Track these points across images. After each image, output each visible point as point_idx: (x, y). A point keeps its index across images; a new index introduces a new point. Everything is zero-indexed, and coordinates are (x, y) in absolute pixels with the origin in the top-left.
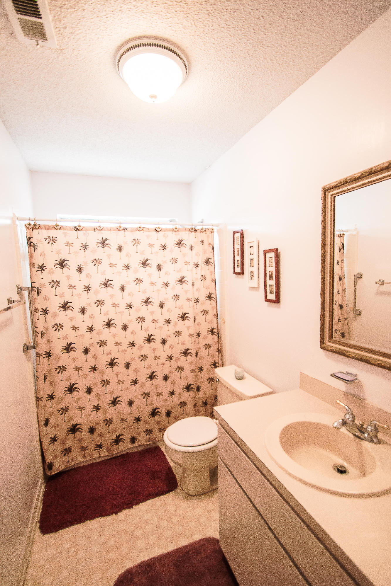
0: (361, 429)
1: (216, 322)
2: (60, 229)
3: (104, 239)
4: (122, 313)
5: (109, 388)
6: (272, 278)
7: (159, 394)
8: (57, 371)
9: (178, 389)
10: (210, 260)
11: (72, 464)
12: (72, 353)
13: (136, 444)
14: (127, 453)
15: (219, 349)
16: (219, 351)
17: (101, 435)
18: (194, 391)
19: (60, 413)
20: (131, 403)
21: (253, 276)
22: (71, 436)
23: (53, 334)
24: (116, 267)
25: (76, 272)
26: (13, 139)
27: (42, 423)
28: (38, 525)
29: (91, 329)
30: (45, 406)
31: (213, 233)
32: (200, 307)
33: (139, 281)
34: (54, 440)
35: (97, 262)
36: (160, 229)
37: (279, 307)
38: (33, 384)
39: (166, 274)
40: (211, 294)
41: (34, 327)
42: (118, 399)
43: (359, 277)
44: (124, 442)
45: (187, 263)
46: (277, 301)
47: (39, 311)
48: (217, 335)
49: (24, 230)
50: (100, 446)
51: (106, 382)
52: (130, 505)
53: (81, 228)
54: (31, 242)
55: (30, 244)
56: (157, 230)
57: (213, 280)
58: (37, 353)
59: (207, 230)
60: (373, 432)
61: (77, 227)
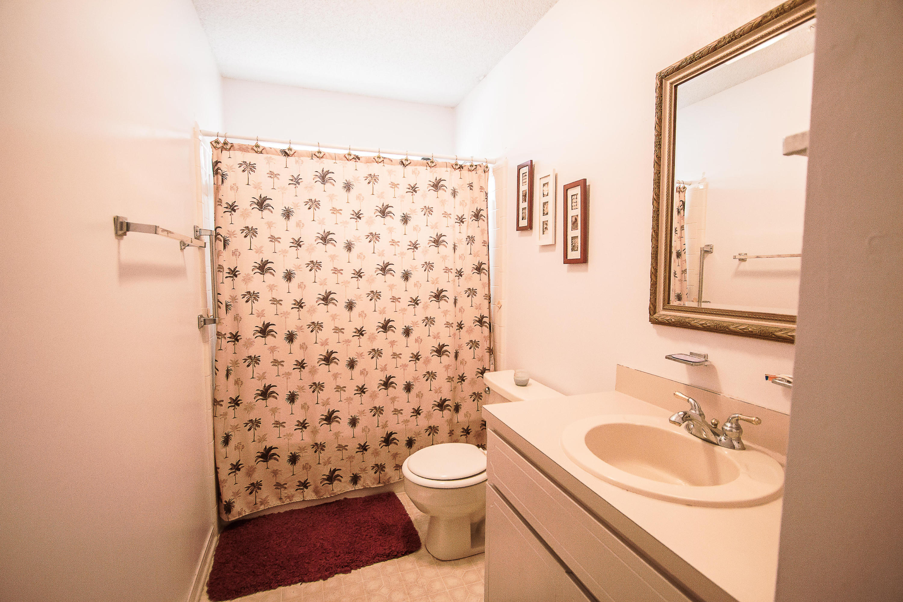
0: (715, 429)
1: (488, 307)
2: (261, 153)
3: (325, 171)
4: (346, 283)
5: (323, 395)
6: (577, 226)
7: (397, 412)
8: (247, 363)
9: (427, 405)
10: (481, 212)
11: (262, 508)
12: (269, 338)
13: (359, 486)
14: (345, 499)
15: (490, 348)
16: (491, 351)
17: (307, 467)
18: (450, 411)
19: (248, 427)
20: (353, 422)
21: (546, 228)
22: (262, 465)
23: (244, 307)
24: (341, 214)
25: (281, 217)
26: (200, 19)
27: (220, 440)
28: (206, 589)
29: (300, 305)
30: (225, 414)
31: (486, 174)
32: (464, 284)
33: (374, 237)
34: (236, 467)
35: (313, 204)
36: (409, 162)
37: (586, 270)
38: (209, 378)
39: (415, 229)
40: (482, 264)
41: (216, 294)
42: (335, 414)
43: (707, 251)
44: (340, 481)
45: (446, 215)
46: (584, 259)
47: (225, 272)
48: (488, 326)
49: (209, 150)
50: (304, 485)
51: (317, 387)
52: (346, 568)
53: (292, 153)
54: (218, 169)
55: (216, 172)
56: (404, 162)
57: (484, 242)
58: (218, 332)
59: (478, 167)
60: (734, 430)
61: (287, 151)
